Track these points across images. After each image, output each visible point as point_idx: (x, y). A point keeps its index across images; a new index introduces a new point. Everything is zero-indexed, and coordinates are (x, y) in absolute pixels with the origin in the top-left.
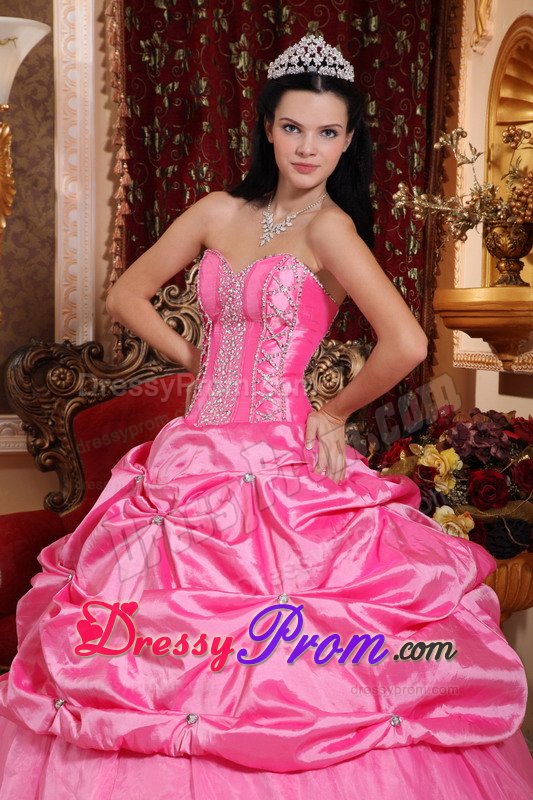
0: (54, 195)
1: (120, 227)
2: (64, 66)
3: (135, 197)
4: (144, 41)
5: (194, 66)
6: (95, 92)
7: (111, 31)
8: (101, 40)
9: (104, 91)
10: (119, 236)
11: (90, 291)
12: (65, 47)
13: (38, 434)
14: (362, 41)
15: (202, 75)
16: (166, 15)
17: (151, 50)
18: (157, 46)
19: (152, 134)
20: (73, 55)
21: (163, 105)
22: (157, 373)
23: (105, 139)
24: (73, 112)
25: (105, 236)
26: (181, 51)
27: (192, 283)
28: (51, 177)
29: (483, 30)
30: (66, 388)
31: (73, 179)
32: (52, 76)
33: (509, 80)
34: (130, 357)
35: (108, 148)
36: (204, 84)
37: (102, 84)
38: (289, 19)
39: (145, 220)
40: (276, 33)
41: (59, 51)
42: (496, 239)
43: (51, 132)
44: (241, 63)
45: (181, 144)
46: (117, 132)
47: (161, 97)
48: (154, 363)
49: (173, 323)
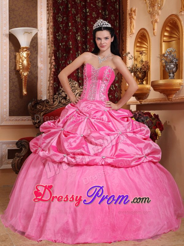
0: (38, 67)
1: (53, 74)
2: (40, 39)
3: (55, 67)
4: (57, 34)
5: (68, 39)
7: (51, 31)
8: (48, 34)
9: (48, 44)
10: (52, 76)
11: (45, 88)
15: (70, 41)
16: (62, 28)
17: (59, 36)
19: (59, 54)
20: (42, 37)
23: (49, 55)
24: (42, 49)
25: (49, 76)
26: (65, 36)
28: (37, 63)
31: (42, 64)
32: (37, 41)
33: (138, 42)
34: (55, 103)
35: (49, 57)
36: (71, 43)
40: (86, 32)
41: (39, 36)
42: (138, 75)
43: (37, 53)
44: (79, 38)
45: (65, 56)
46: (52, 53)
47: (61, 46)
48: (61, 104)
49: (65, 95)
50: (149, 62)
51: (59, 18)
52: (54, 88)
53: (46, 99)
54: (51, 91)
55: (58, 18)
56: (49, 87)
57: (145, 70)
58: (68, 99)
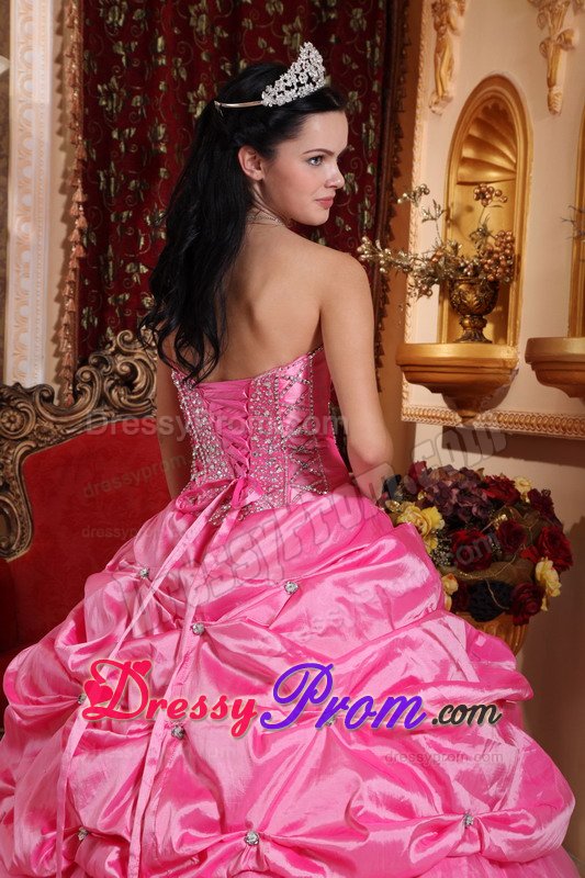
0: (6, 236)
1: (74, 270)
2: (20, 106)
3: (88, 240)
4: (102, 85)
5: (152, 112)
6: (52, 132)
7: (70, 72)
8: (58, 82)
9: (60, 133)
10: (73, 279)
11: (41, 333)
12: (22, 86)
15: (161, 121)
16: (124, 60)
17: (109, 94)
18: (115, 90)
19: (108, 178)
20: (29, 94)
21: (119, 149)
22: (109, 418)
23: (60, 181)
24: (28, 153)
25: (57, 278)
26: (138, 98)
29: (443, 90)
30: (16, 430)
31: (26, 220)
32: (7, 115)
33: (471, 140)
34: (81, 401)
35: (63, 190)
36: (162, 130)
37: (58, 125)
39: (99, 264)
41: (16, 91)
42: (462, 296)
43: (5, 171)
45: (136, 191)
46: (72, 174)
47: (117, 142)
48: (106, 407)
49: (126, 368)
50: (517, 236)
51: (114, 12)
52: (82, 333)
53: (40, 381)
54: (67, 346)
55: (106, 12)
56: (58, 327)
57: (495, 276)
58: (141, 385)
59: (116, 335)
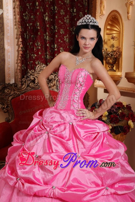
0: (4, 49)
1: (20, 57)
2: (6, 19)
3: (23, 49)
4: (24, 14)
5: (36, 20)
6: (13, 25)
7: (17, 11)
8: (14, 13)
9: (15, 25)
10: (20, 59)
11: (13, 71)
12: (6, 15)
13: (3, 105)
14: (72, 14)
15: (38, 22)
16: (29, 8)
18: (27, 15)
19: (26, 35)
20: (8, 17)
22: (30, 90)
23: (16, 36)
24: (8, 30)
25: (16, 58)
26: (32, 16)
27: (37, 69)
28: (4, 45)
29: (102, 13)
30: (9, 94)
31: (9, 45)
32: (3, 21)
33: (109, 24)
34: (23, 86)
35: (16, 38)
36: (38, 24)
37: (15, 23)
38: (56, 9)
39: (25, 55)
40: (54, 12)
41: (5, 16)
42: (109, 60)
43: (3, 35)
44: (46, 19)
45: (33, 37)
46: (19, 35)
47: (28, 27)
48: (29, 88)
49: (33, 78)
50: (121, 47)
52: (22, 70)
53: (14, 82)
54: (19, 74)
56: (17, 70)
57: (116, 56)
58: (36, 82)
59: (30, 71)
